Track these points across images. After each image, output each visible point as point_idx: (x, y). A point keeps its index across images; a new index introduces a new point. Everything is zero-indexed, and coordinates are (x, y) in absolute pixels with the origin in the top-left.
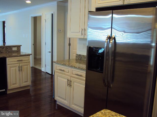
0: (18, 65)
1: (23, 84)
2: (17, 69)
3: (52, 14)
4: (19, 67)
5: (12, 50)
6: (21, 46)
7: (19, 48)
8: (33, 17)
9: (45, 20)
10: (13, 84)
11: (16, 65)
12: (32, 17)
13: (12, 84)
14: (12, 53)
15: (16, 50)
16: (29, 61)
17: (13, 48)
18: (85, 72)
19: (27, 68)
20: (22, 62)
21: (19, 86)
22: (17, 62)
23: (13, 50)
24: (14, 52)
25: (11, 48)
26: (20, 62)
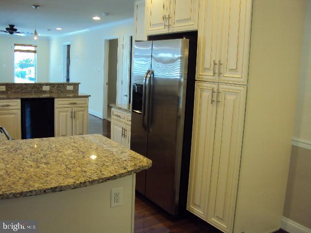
0: (70, 109)
2: (69, 114)
3: (132, 37)
4: (72, 112)
6: (80, 83)
7: (77, 87)
8: (108, 40)
9: (122, 46)
11: (68, 109)
12: (106, 40)
14: (66, 93)
15: (72, 89)
16: (87, 105)
17: (68, 86)
18: (131, 115)
19: (83, 114)
20: (76, 105)
22: (69, 105)
23: (67, 89)
24: (69, 92)
25: (64, 86)
26: (74, 105)
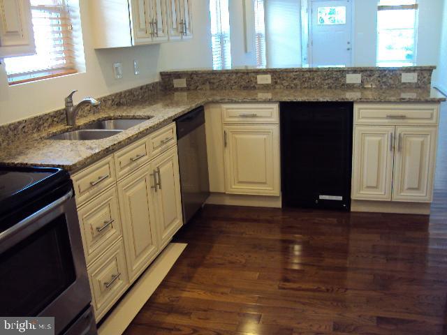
0: (391, 130)
1: (402, 194)
2: (387, 142)
4: (393, 138)
5: (400, 81)
7: (426, 75)
10: (368, 187)
11: (385, 128)
13: (365, 186)
14: (400, 89)
15: (416, 81)
16: (434, 121)
17: (404, 75)
19: (423, 144)
20: (405, 121)
21: (386, 198)
22: (387, 121)
23: (403, 80)
24: (408, 87)
25: (396, 75)
26: (401, 121)
